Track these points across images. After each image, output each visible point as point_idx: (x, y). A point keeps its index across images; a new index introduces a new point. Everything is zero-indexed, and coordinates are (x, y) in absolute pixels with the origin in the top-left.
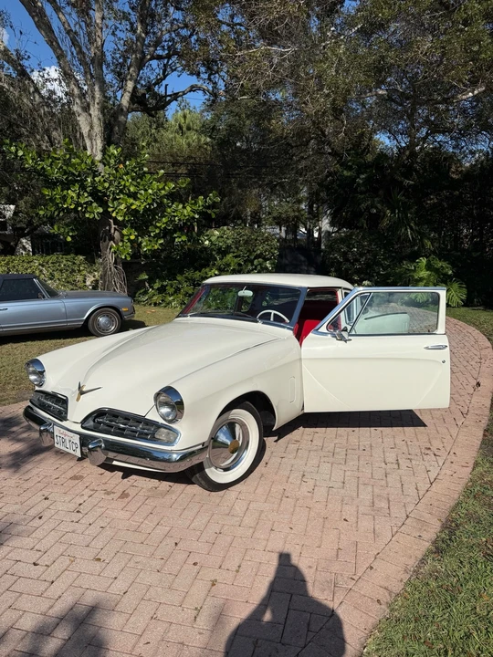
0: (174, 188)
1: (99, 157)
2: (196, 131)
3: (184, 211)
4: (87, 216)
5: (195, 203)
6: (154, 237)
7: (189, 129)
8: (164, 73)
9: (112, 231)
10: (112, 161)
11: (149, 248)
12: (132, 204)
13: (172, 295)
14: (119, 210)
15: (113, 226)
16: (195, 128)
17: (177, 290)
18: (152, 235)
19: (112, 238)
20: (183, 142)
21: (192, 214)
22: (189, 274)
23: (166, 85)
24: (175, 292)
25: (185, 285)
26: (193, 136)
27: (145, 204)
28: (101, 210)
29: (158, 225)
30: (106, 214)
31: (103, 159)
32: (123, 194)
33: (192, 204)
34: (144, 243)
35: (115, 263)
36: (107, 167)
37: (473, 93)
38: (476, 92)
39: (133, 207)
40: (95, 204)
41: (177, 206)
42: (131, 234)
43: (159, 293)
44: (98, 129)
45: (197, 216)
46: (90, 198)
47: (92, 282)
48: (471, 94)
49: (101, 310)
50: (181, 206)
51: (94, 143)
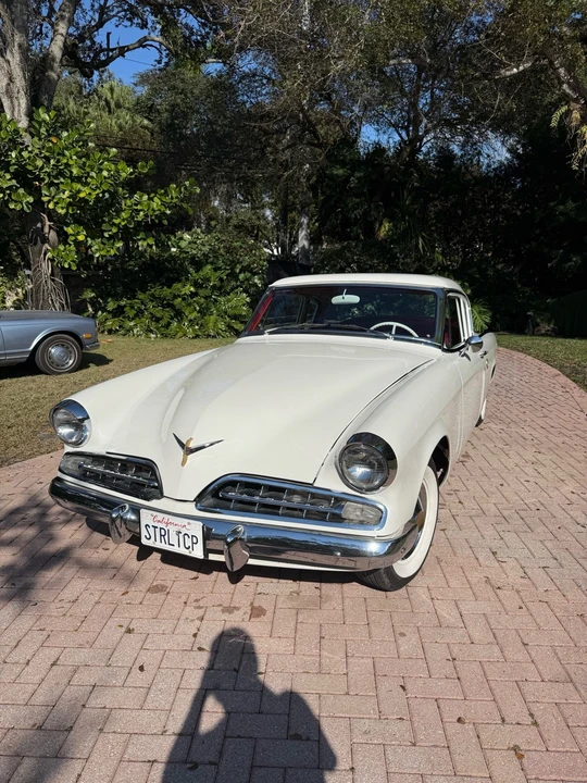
0: (131, 174)
1: (23, 123)
2: (128, 109)
3: (152, 204)
4: (12, 206)
5: (166, 194)
6: (108, 239)
7: (118, 106)
8: (100, 18)
9: (46, 230)
10: (43, 130)
11: (102, 253)
12: (79, 191)
13: (133, 319)
14: (59, 200)
15: (48, 223)
16: (127, 105)
17: (139, 313)
18: (106, 235)
19: (45, 240)
20: (113, 122)
21: (163, 209)
22: (156, 290)
23: (109, 34)
24: (136, 315)
25: (150, 305)
26: (125, 117)
27: (98, 191)
28: (31, 199)
29: (117, 221)
30: (39, 205)
31: (29, 127)
32: (64, 177)
33: (161, 195)
34: (96, 247)
35: (52, 274)
36: (36, 139)
37: (518, 68)
38: (521, 68)
39: (82, 195)
40: (21, 191)
41: (141, 197)
42: (78, 234)
43: (114, 317)
44: (20, 82)
45: (168, 212)
46: (14, 182)
47: (14, 302)
48: (515, 70)
49: (53, 337)
50: (145, 197)
51: (16, 103)
